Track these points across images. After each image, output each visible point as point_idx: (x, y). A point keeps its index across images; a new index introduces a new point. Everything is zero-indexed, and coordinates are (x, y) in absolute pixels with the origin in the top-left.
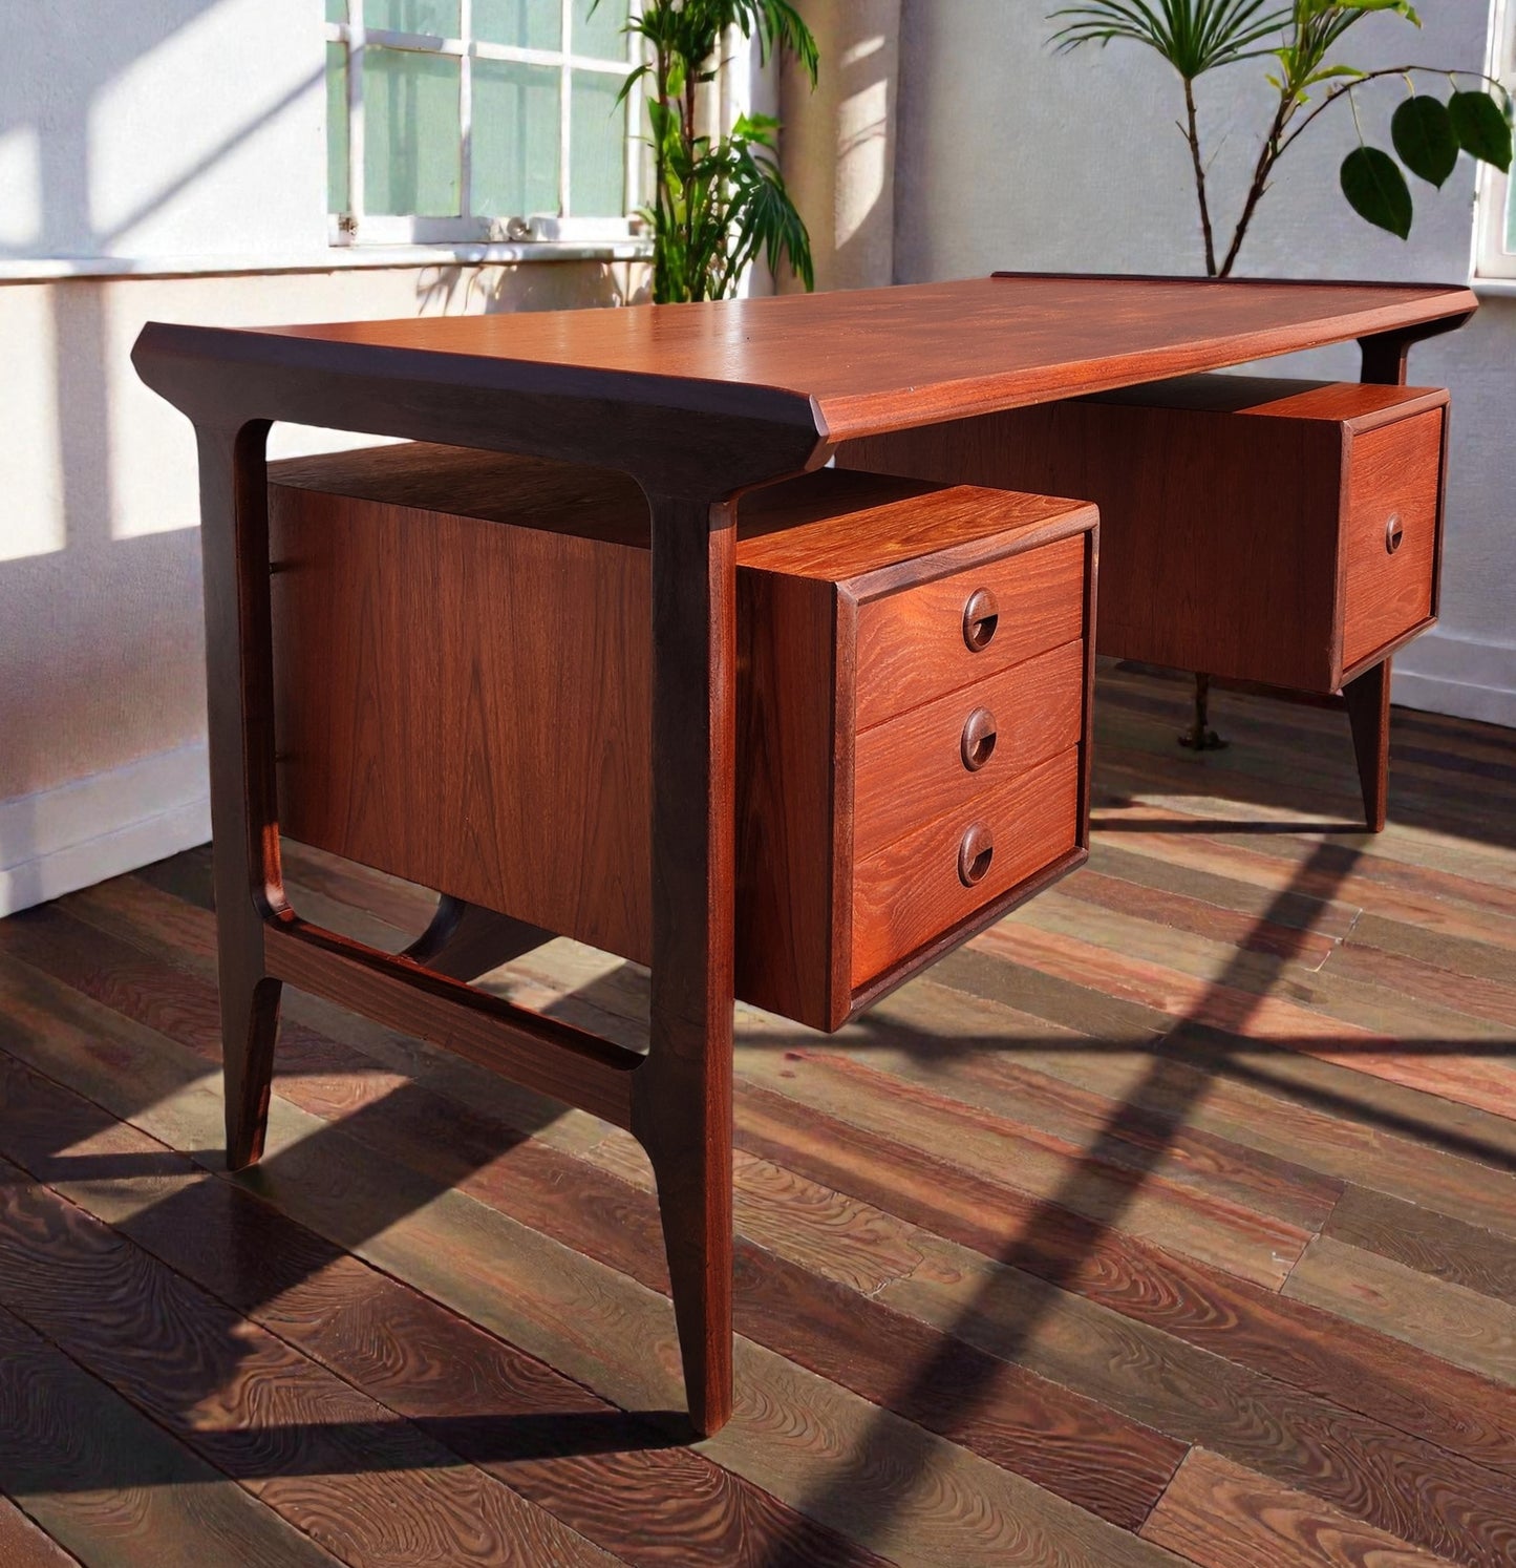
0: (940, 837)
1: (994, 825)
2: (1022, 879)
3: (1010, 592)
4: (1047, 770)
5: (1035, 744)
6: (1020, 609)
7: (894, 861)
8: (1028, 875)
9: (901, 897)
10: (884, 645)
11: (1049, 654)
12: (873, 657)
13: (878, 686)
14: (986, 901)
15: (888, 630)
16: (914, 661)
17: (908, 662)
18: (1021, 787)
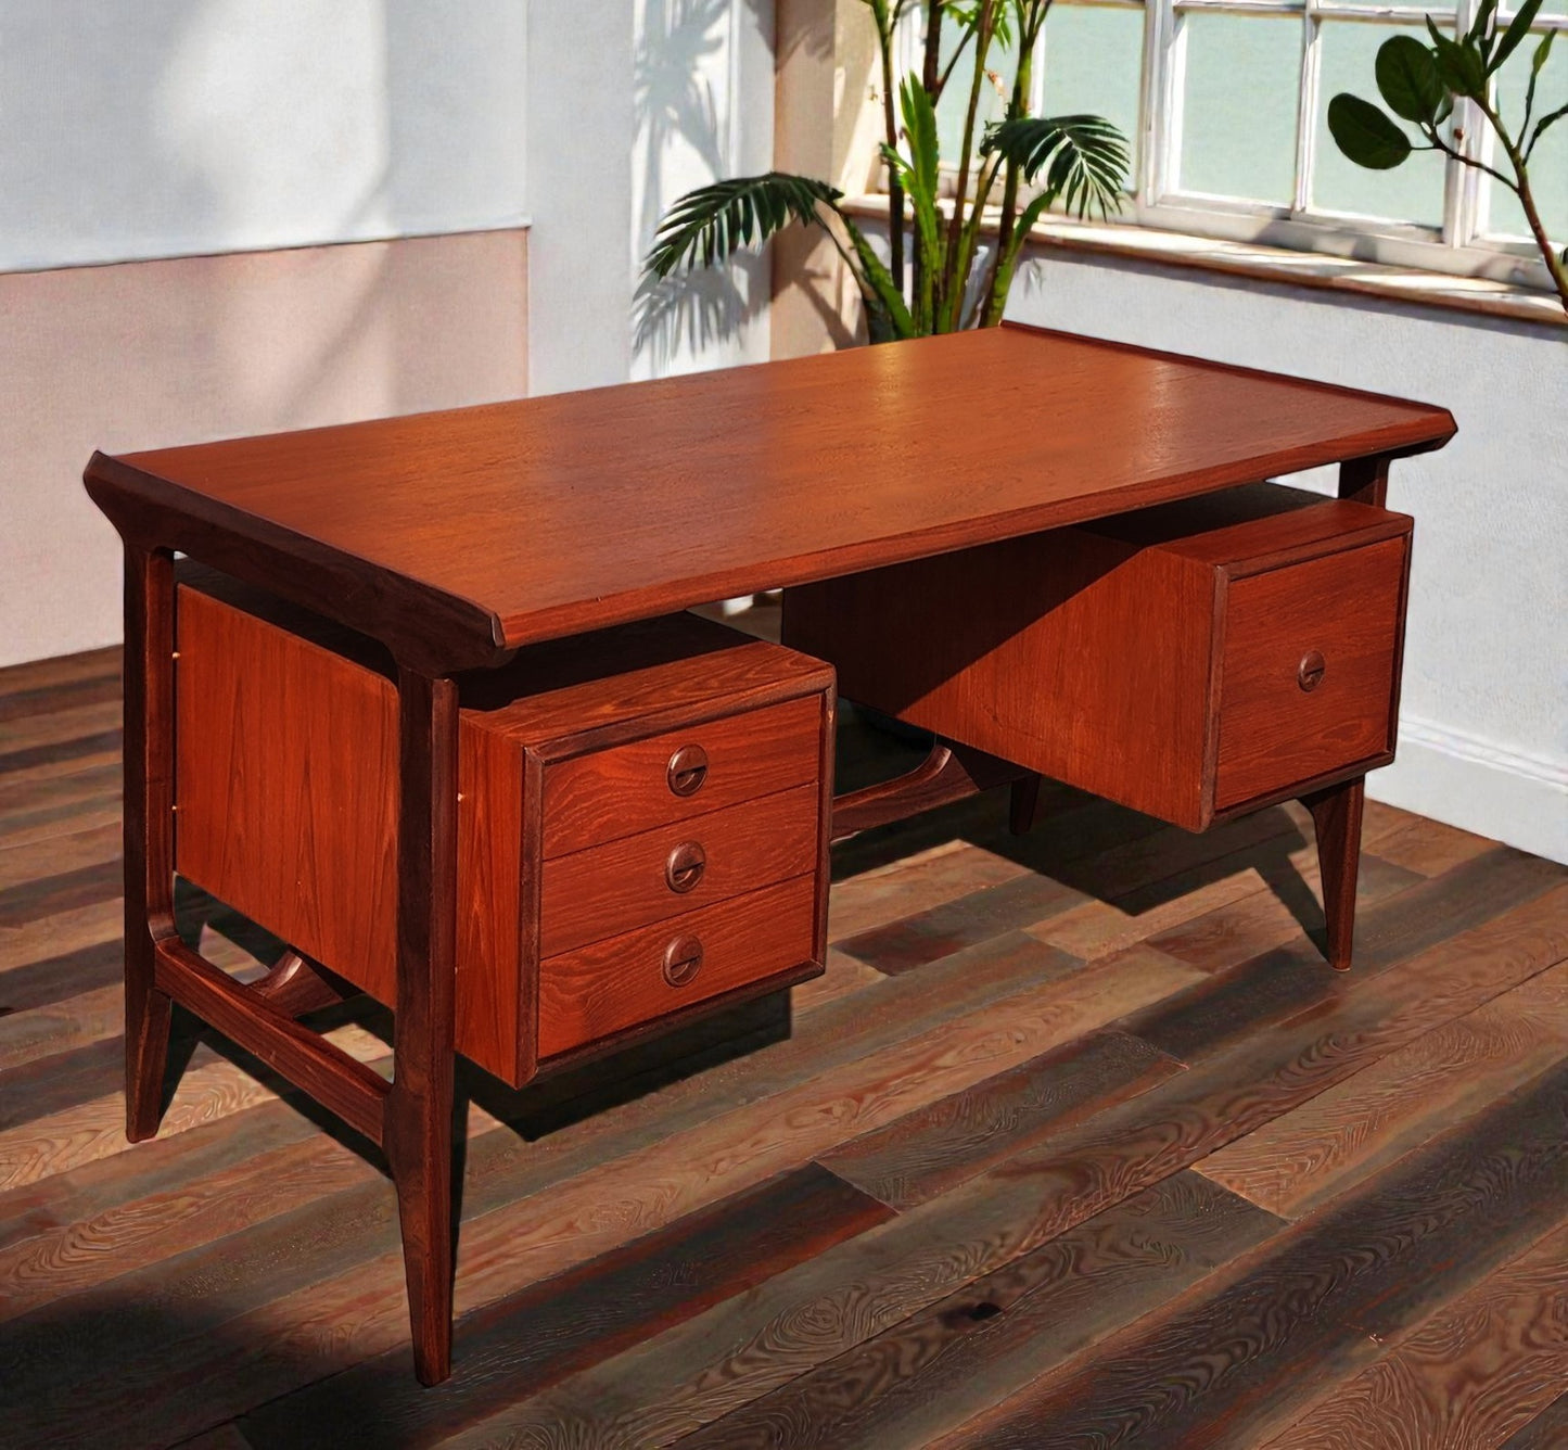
0: (642, 944)
1: (705, 937)
2: (740, 984)
3: (724, 746)
4: (773, 893)
5: (756, 871)
6: (737, 760)
7: (585, 961)
8: (748, 981)
9: (596, 991)
10: (576, 793)
11: (773, 796)
12: (565, 803)
13: (572, 824)
14: (697, 1000)
15: (582, 781)
16: (612, 804)
17: (605, 806)
18: (739, 907)
